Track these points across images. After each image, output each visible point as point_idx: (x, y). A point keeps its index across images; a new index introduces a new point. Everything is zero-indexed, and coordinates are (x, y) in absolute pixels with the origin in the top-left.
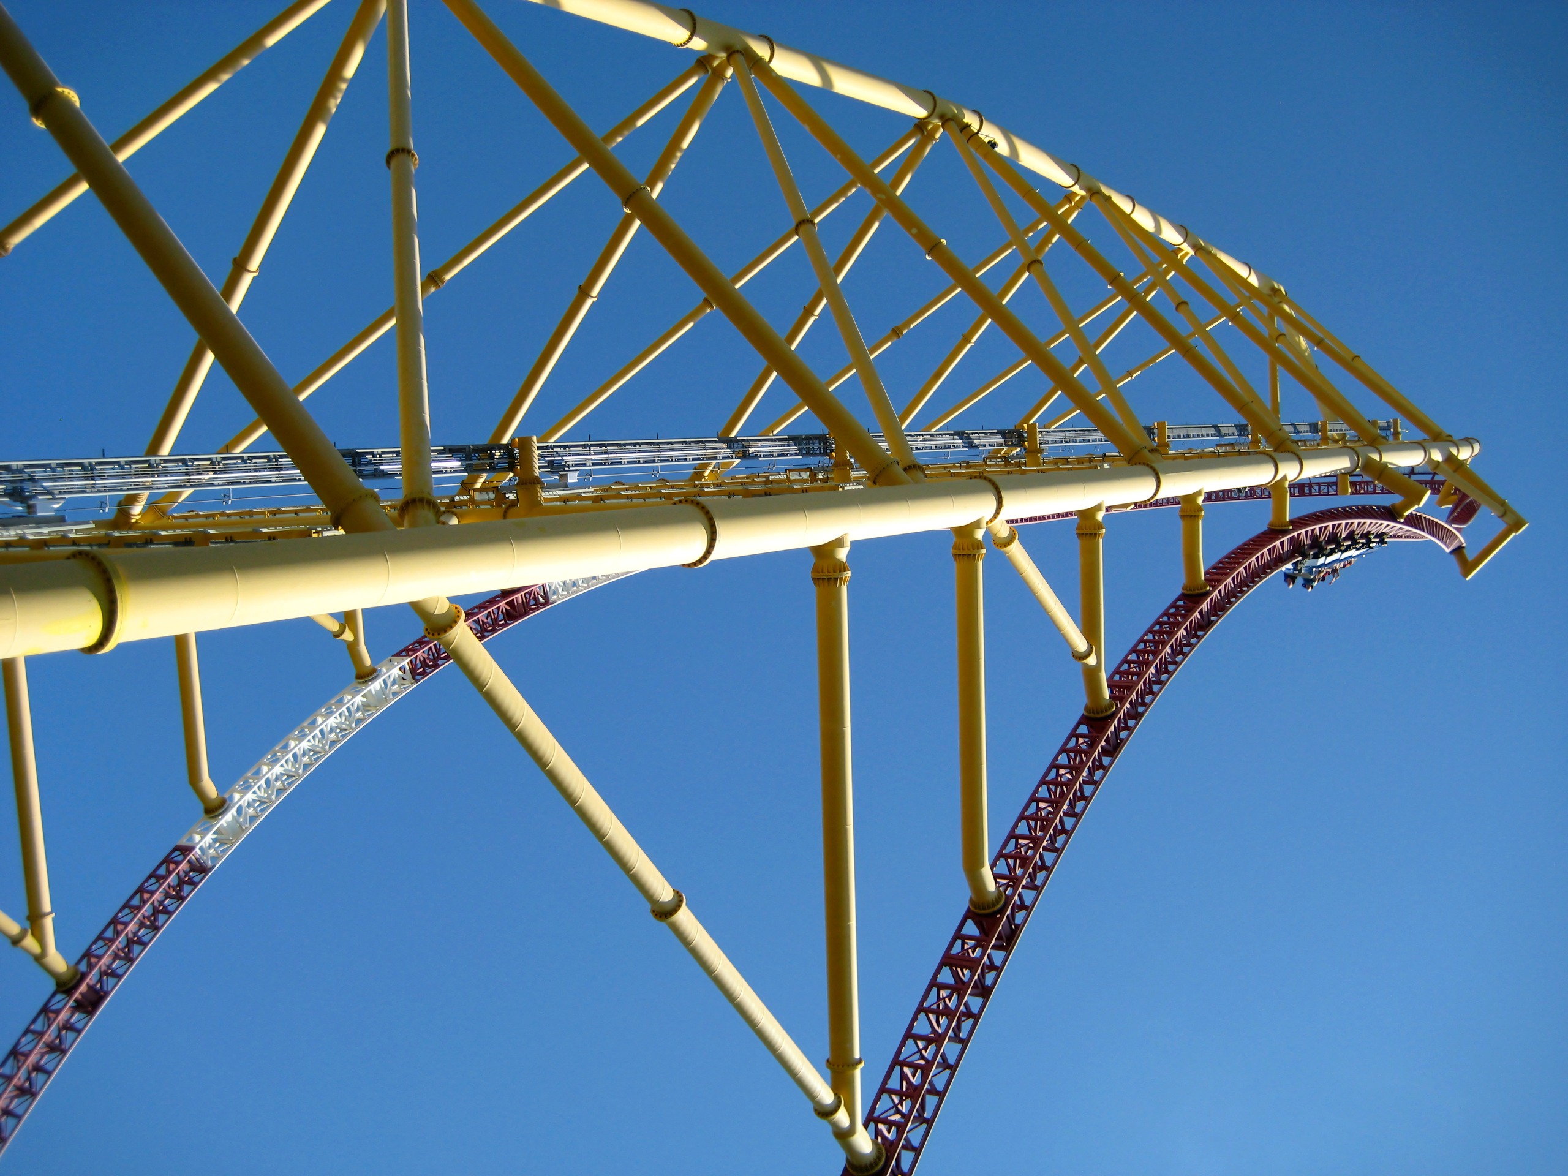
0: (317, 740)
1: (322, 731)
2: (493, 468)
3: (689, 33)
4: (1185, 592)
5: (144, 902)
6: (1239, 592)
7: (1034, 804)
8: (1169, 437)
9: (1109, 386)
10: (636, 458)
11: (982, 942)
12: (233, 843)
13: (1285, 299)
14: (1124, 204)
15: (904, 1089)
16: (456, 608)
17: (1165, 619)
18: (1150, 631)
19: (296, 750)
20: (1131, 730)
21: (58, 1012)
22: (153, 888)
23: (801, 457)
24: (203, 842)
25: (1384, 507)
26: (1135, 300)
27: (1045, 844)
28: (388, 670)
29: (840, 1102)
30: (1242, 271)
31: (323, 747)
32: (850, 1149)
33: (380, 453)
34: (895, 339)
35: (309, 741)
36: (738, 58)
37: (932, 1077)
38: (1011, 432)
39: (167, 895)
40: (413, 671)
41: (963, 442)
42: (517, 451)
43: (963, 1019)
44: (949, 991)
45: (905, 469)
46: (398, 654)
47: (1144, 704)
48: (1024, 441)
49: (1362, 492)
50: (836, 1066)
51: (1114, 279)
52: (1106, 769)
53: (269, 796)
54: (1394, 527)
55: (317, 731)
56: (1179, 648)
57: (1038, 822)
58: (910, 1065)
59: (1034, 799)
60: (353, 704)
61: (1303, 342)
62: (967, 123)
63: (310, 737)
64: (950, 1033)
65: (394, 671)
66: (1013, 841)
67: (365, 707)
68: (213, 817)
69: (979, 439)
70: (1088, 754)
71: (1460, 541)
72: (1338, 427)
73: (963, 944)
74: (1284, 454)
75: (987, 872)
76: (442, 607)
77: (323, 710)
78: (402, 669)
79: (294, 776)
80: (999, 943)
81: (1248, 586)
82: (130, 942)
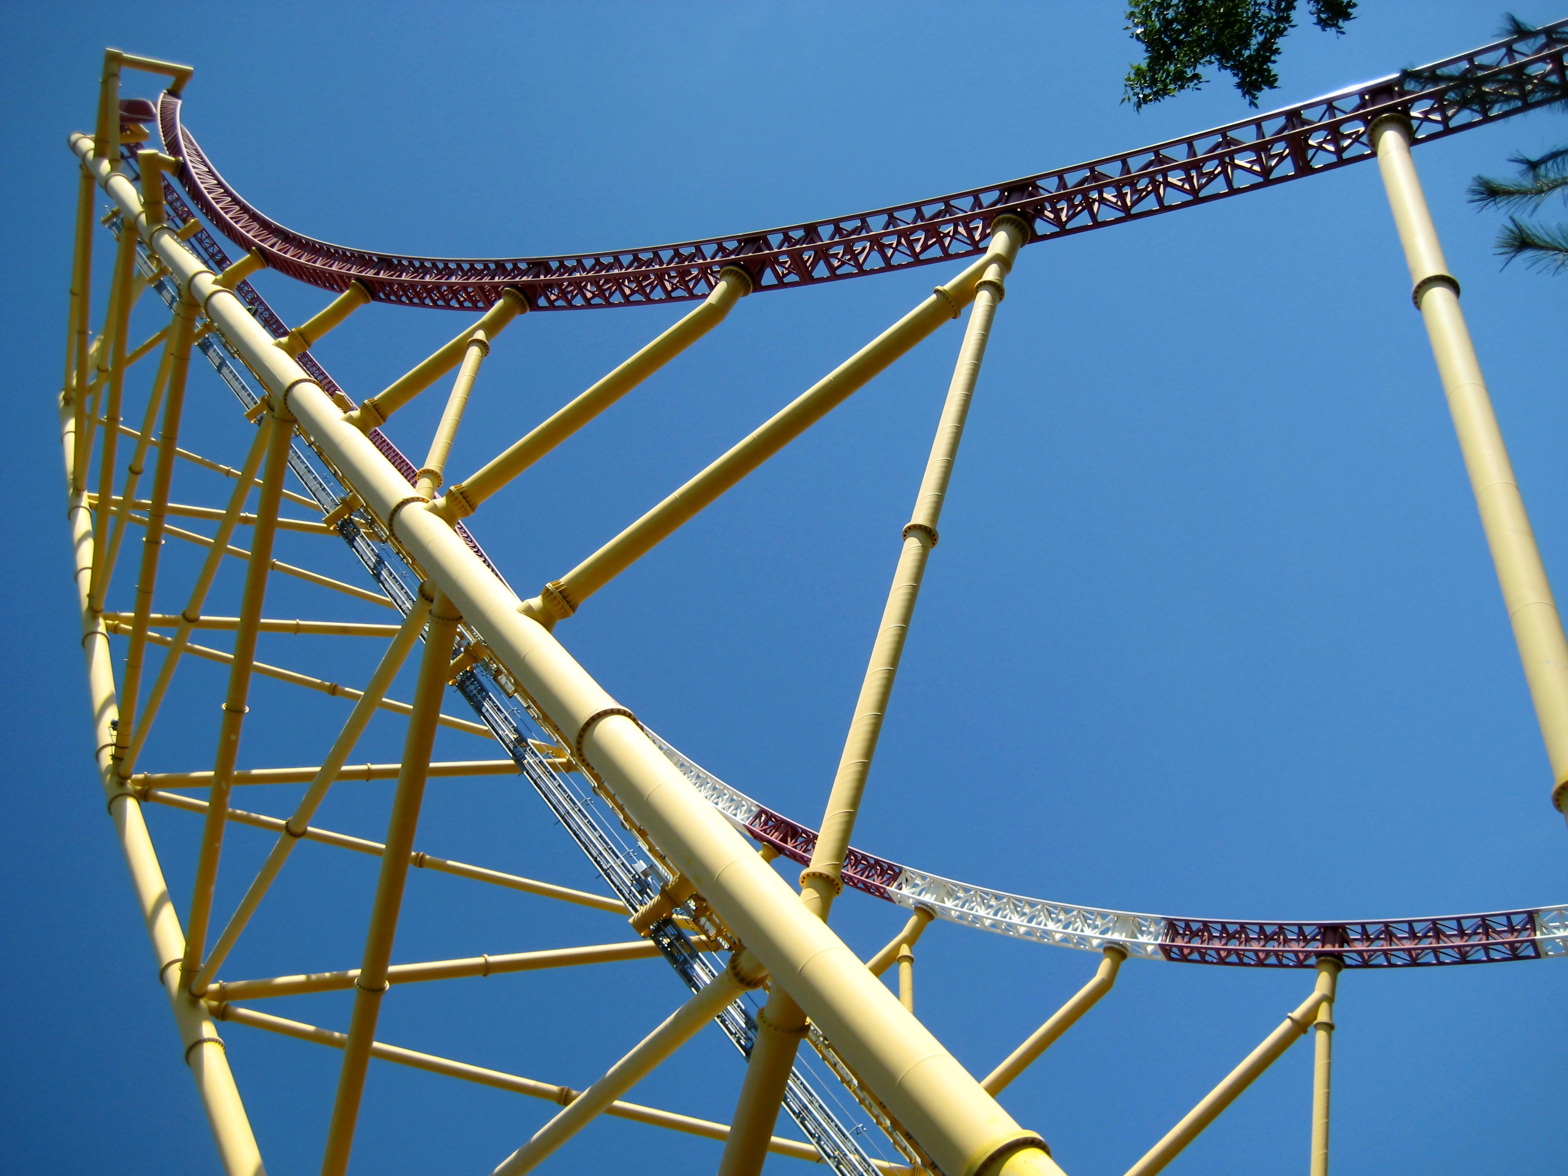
0: (1005, 913)
1: (996, 914)
2: (680, 936)
3: (205, 1044)
4: (370, 298)
5: (1229, 951)
6: (339, 253)
7: (632, 299)
8: (256, 403)
9: (245, 480)
10: (587, 826)
11: (772, 261)
12: (1134, 917)
13: (68, 388)
14: (85, 579)
15: (935, 239)
16: (803, 882)
17: (404, 299)
18: (423, 304)
19: (1025, 923)
20: (515, 263)
21: (1360, 953)
22: (1213, 953)
23: (490, 694)
24: (1150, 941)
25: (181, 182)
26: (158, 512)
27: (657, 267)
28: (909, 898)
29: (981, 284)
30: (70, 440)
31: (1007, 903)
32: (1012, 250)
33: (733, 1036)
34: (340, 687)
35: (1010, 918)
36: (195, 988)
37: (909, 224)
38: (346, 537)
39: (1211, 938)
40: (895, 877)
41: (382, 569)
42: (651, 927)
43: (845, 232)
44: (832, 260)
45: (432, 601)
46: (890, 899)
47: (486, 267)
48: (346, 520)
49: (186, 209)
50: (955, 308)
51: (153, 542)
52: (561, 261)
53: (1076, 917)
54: (191, 161)
55: (998, 917)
56: (420, 271)
57: (644, 284)
58: (913, 249)
59: (627, 302)
60: (956, 906)
61: (94, 348)
62: (112, 759)
63: (1007, 920)
64: (864, 234)
65: (905, 893)
66: (674, 294)
67: (951, 894)
68: (1125, 948)
69: (370, 558)
70: (558, 283)
71: (164, 97)
72: (145, 267)
73: (785, 275)
74: (197, 297)
75: (713, 297)
76: (810, 894)
77: (978, 925)
78: (900, 887)
79: (1047, 909)
80: (763, 247)
81: (328, 249)
82: (1268, 939)
